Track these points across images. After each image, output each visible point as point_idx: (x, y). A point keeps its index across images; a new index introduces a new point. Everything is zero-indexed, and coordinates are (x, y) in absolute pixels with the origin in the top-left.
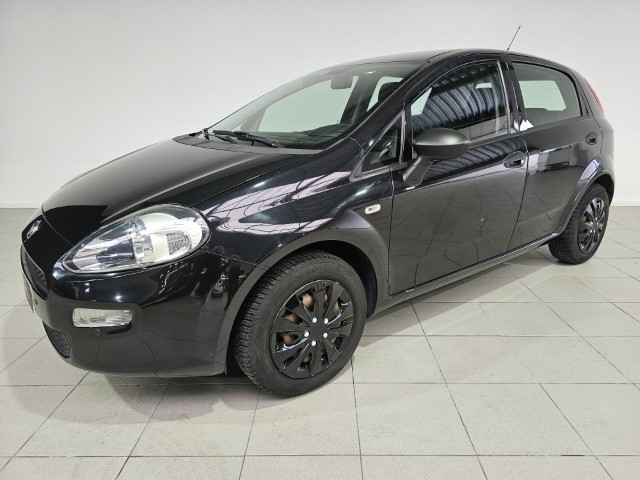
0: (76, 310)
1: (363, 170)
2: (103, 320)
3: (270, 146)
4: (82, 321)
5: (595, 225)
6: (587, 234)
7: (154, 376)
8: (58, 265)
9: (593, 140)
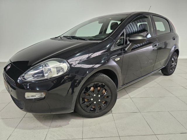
0: (26, 93)
1: (114, 47)
2: (35, 96)
3: (85, 40)
4: (28, 97)
5: (174, 64)
6: (172, 67)
7: (50, 114)
8: (19, 78)
9: (174, 39)
